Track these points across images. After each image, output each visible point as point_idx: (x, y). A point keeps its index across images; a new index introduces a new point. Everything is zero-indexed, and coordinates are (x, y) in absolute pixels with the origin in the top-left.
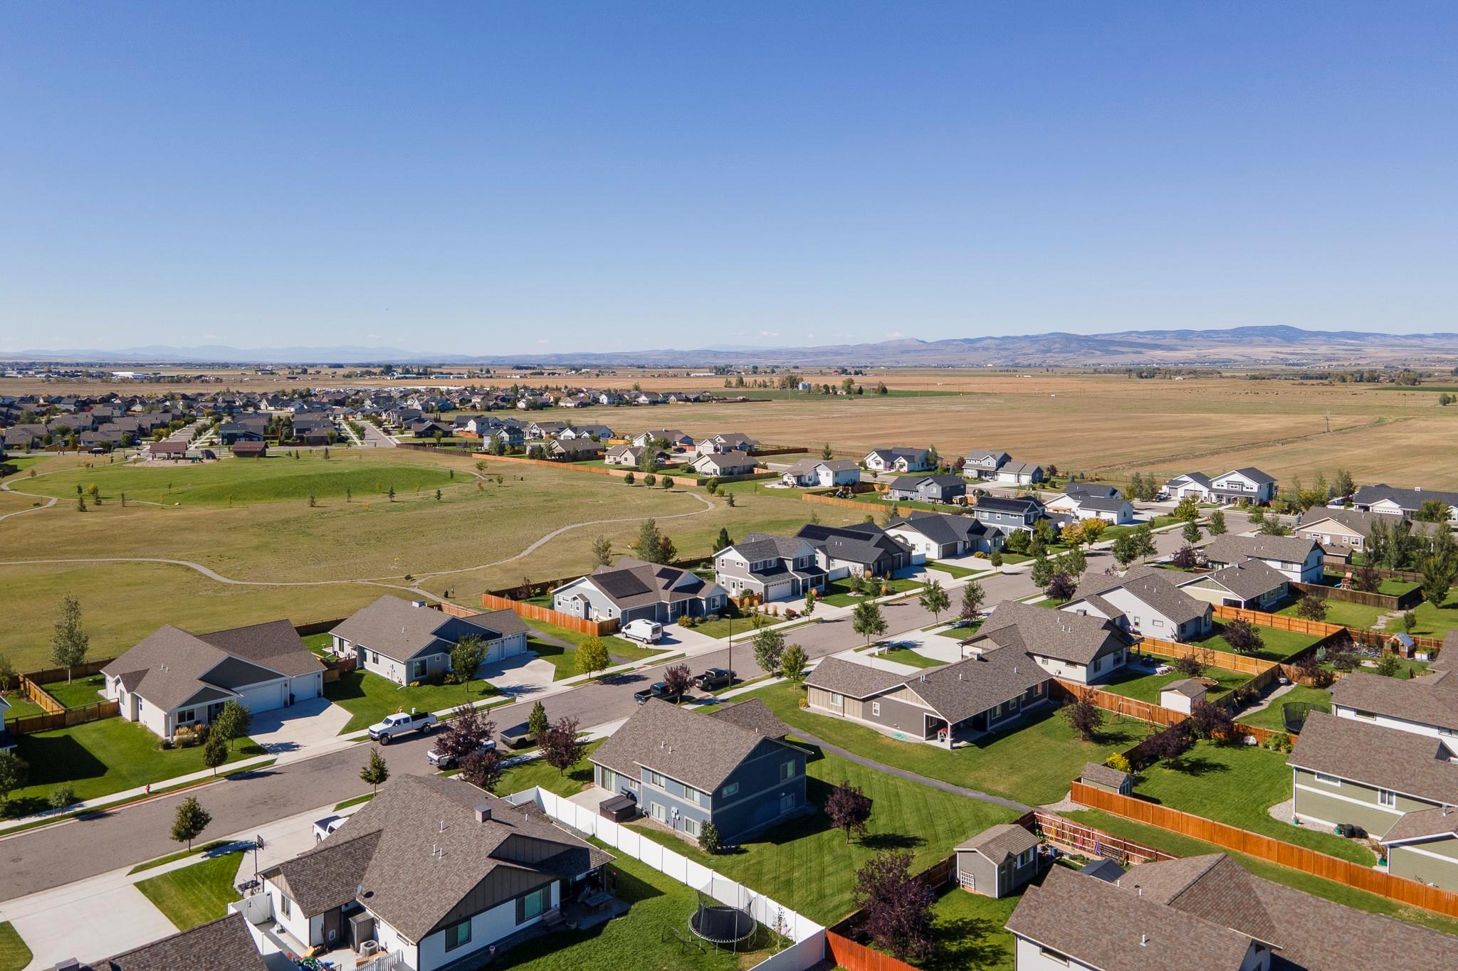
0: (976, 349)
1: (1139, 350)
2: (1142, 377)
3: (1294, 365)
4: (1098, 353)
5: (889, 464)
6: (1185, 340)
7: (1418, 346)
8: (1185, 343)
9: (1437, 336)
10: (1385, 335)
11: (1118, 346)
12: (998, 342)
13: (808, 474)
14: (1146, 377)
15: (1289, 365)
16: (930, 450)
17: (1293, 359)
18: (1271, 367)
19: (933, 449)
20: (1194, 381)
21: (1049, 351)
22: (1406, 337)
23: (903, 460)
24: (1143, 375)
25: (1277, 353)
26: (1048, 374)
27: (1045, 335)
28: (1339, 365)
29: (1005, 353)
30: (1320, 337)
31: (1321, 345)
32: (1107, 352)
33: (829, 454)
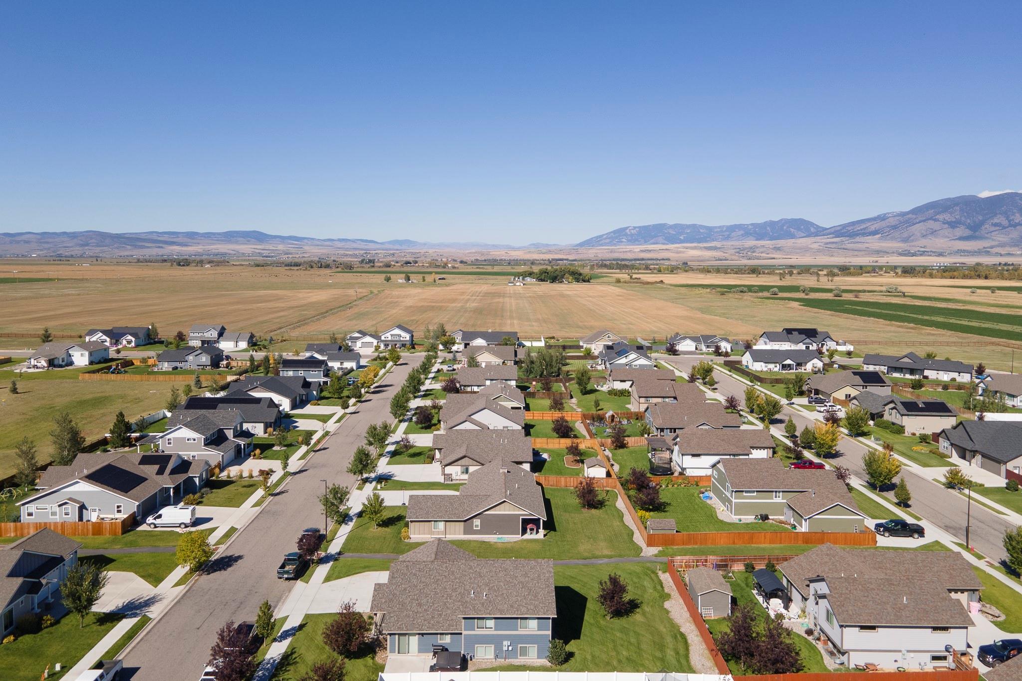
0: (18, 242)
1: (161, 245)
2: (180, 265)
3: (267, 257)
4: (129, 247)
5: (114, 341)
6: (193, 239)
7: (331, 246)
8: (193, 241)
9: (340, 240)
10: (313, 239)
11: (144, 242)
12: (39, 237)
13: (60, 355)
14: (183, 265)
15: (264, 257)
16: (150, 327)
17: (266, 253)
18: (254, 258)
19: (152, 326)
20: (217, 268)
21: (87, 245)
22: (324, 240)
23: (130, 337)
24: (182, 264)
25: (254, 249)
26: (97, 263)
27: (81, 232)
28: (293, 257)
29: (46, 246)
30: (278, 239)
31: (279, 244)
32: (136, 247)
33: (48, 337)
